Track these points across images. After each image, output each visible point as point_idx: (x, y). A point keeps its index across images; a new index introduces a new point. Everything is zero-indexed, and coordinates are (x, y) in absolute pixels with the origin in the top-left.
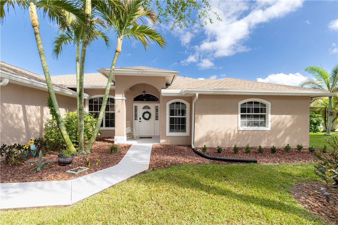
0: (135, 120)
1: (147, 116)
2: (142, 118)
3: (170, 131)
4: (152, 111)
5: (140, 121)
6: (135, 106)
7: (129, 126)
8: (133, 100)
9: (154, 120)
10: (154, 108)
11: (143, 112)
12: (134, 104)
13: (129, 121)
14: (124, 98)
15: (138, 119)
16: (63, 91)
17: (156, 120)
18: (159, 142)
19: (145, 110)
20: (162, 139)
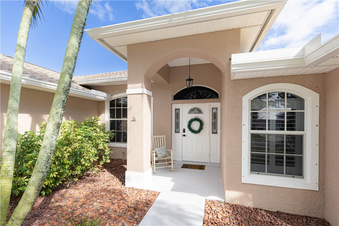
0: (176, 132)
1: (196, 126)
2: (187, 130)
3: (253, 170)
4: (207, 118)
5: (184, 135)
6: (176, 109)
7: (164, 145)
8: (171, 97)
9: (209, 134)
10: (210, 112)
11: (189, 119)
12: (173, 105)
13: (164, 136)
14: (145, 91)
15: (181, 130)
16: (39, 84)
17: (213, 133)
18: (223, 195)
19: (193, 116)
20: (229, 189)
